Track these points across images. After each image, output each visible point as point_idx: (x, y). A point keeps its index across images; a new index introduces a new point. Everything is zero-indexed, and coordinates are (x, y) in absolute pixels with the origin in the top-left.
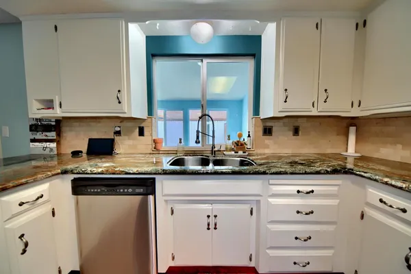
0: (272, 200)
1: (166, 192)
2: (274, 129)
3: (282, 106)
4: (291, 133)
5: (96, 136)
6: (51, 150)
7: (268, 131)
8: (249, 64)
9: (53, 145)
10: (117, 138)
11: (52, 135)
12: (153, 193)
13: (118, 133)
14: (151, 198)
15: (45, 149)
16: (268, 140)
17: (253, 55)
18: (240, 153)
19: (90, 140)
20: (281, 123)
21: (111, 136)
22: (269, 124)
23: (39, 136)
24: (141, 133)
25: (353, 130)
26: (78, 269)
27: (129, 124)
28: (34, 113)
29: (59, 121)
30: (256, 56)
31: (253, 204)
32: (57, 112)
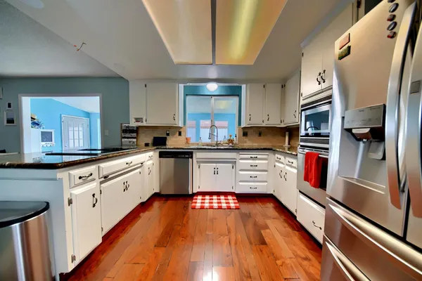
0: (241, 161)
1: (198, 157)
2: (249, 133)
3: (248, 122)
4: (257, 136)
5: (157, 136)
6: (134, 142)
7: (245, 134)
8: (236, 99)
9: (135, 140)
10: (168, 137)
11: (134, 135)
12: (192, 157)
13: (168, 134)
14: (190, 160)
15: (130, 142)
16: (245, 139)
17: (238, 95)
18: (231, 144)
19: (154, 138)
20: (252, 130)
21: (165, 136)
22: (246, 130)
23: (127, 135)
24: (180, 134)
25: (287, 133)
26: (158, 191)
27: (173, 130)
28: (133, 124)
29: (138, 128)
30: (239, 95)
31: (234, 163)
32: (144, 124)
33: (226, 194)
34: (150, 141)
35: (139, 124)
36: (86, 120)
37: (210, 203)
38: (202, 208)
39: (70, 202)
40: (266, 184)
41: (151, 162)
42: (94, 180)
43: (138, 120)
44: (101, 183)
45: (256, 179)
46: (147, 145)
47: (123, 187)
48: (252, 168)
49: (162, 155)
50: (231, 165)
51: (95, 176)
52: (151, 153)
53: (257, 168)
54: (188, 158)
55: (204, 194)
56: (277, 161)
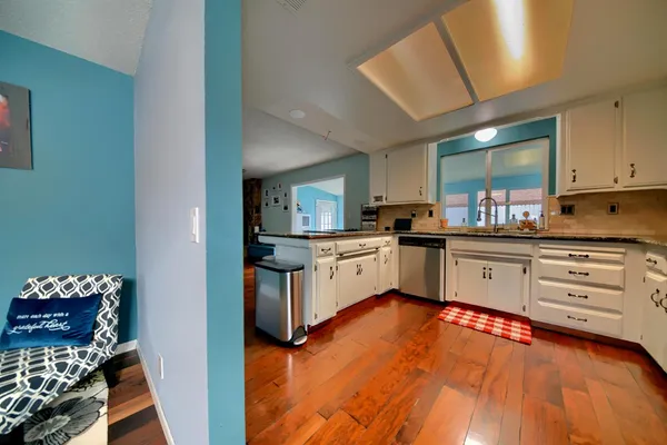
0: (544, 261)
1: (453, 247)
2: (576, 208)
3: (571, 185)
4: (604, 211)
5: (399, 217)
6: (373, 226)
7: (567, 210)
8: (545, 143)
9: (375, 223)
10: (413, 219)
11: (374, 217)
12: (444, 248)
13: (414, 215)
14: (442, 251)
15: (370, 225)
16: (567, 220)
17: (548, 137)
18: (526, 230)
19: (396, 220)
21: (410, 217)
22: (568, 202)
23: (367, 218)
24: (431, 214)
26: (397, 287)
27: (421, 209)
28: (373, 204)
29: (379, 208)
30: (550, 136)
31: (526, 264)
32: (384, 203)
33: (509, 317)
34: (391, 224)
35: (379, 203)
36: (333, 203)
37: (471, 320)
38: (455, 323)
39: (316, 269)
40: (618, 317)
41: (387, 249)
42: (331, 254)
43: (378, 199)
44: (338, 259)
45: (583, 301)
46: (387, 229)
47: (356, 270)
48: (572, 277)
49: (402, 241)
50: (519, 266)
51: (333, 251)
52: (388, 238)
53: (587, 279)
54: (439, 248)
55: (464, 307)
56: (651, 269)
